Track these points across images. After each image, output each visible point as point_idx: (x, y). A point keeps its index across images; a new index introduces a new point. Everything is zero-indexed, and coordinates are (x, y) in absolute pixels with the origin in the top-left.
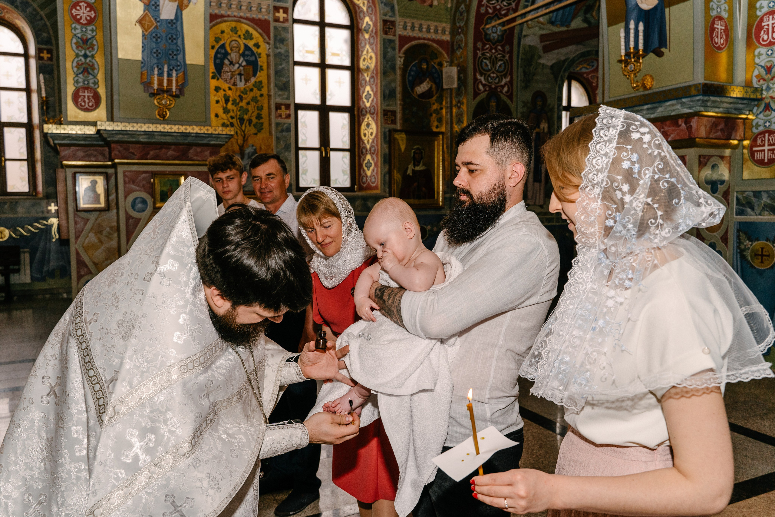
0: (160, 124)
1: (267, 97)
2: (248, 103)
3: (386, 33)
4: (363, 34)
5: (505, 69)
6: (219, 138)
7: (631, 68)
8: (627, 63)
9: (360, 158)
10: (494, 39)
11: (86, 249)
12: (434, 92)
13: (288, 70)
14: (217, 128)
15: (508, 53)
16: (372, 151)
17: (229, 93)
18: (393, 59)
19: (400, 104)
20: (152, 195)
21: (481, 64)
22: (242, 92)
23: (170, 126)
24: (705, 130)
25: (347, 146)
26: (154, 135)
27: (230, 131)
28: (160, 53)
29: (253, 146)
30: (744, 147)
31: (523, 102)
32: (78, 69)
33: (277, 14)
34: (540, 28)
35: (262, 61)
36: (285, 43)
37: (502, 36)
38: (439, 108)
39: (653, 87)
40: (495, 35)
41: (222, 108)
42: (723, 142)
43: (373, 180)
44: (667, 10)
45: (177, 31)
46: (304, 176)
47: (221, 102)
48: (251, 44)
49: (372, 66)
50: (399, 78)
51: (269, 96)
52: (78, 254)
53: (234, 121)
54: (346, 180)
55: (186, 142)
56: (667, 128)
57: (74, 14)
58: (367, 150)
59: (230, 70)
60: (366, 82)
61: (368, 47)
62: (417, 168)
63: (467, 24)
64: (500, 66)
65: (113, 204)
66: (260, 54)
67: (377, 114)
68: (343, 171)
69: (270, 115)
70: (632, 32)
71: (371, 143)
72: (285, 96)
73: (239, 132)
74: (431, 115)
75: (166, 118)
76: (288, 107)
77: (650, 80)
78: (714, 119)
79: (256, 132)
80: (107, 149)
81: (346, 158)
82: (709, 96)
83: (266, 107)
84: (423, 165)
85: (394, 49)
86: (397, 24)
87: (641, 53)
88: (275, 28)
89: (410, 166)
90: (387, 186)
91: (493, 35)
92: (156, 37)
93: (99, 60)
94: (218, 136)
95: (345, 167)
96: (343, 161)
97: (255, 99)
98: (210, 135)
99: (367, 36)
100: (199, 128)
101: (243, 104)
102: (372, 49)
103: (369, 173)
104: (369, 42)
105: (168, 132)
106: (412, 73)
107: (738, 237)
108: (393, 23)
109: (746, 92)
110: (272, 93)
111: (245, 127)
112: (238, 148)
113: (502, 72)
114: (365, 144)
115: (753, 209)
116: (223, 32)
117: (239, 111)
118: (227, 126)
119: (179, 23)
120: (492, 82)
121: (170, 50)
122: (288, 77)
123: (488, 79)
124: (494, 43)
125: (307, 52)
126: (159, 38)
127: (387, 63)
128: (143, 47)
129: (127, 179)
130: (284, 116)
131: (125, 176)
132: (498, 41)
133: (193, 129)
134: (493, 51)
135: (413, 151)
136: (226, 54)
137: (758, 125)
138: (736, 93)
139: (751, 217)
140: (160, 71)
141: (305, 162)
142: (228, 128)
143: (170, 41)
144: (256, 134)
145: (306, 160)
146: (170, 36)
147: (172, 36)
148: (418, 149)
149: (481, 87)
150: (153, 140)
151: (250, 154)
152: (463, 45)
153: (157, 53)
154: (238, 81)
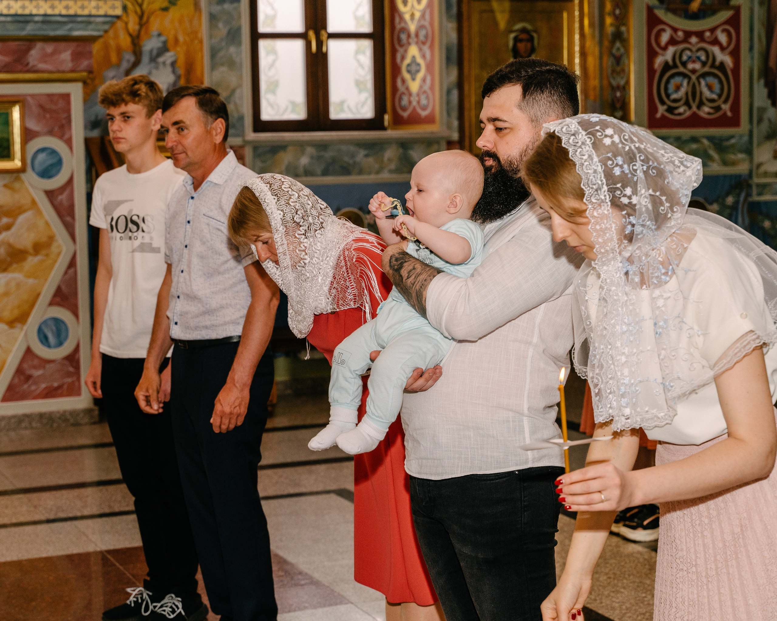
6: (90, 23)
9: (394, 52)
14: (87, 3)
16: (422, 38)
25: (367, 28)
27: (113, 8)
29: (159, 35)
43: (424, 102)
46: (270, 97)
54: (364, 104)
55: (23, 33)
58: (409, 36)
68: (358, 83)
71: (419, 21)
73: (130, 6)
79: (165, 4)
81: (364, 53)
90: (455, 114)
94: (88, 20)
95: (362, 72)
96: (358, 61)
98: (72, 18)
100: (49, 3)
103: (414, 86)
112: (128, 40)
114: (406, 22)
133: (37, 7)
135: (512, 35)
141: (272, 65)
142: (109, 3)
144: (166, 9)
145: (274, 61)
148: (524, 30)
151: (155, 52)
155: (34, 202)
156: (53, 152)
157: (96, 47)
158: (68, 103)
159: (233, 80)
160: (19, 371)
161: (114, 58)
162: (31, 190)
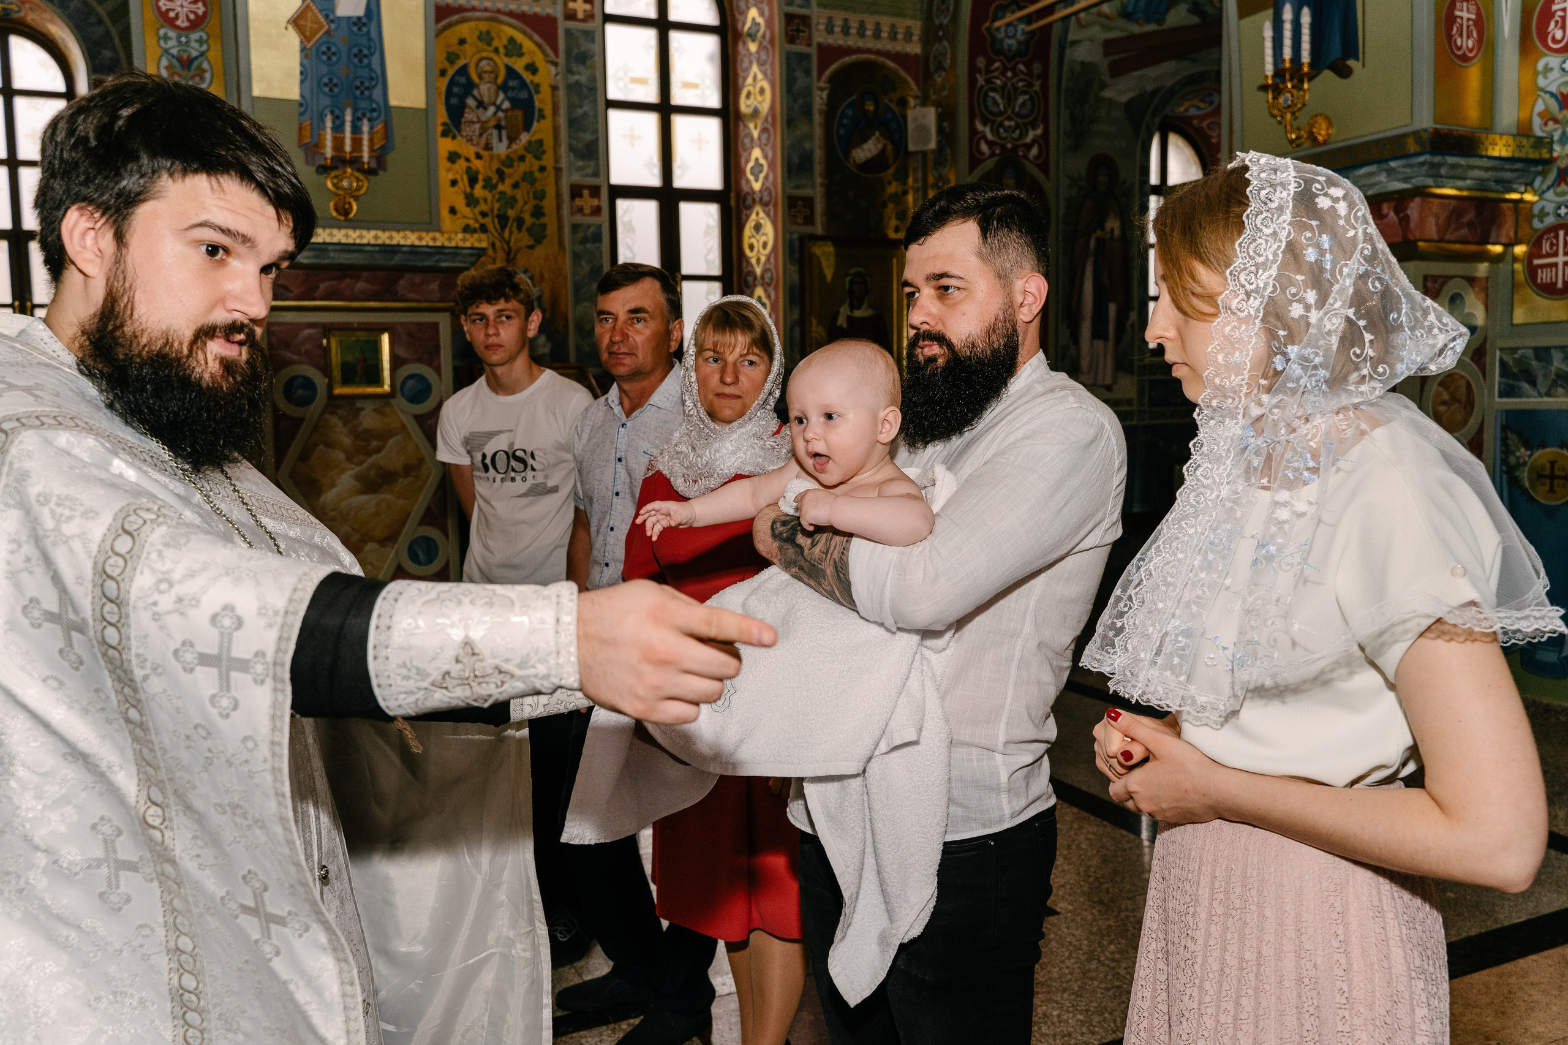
0: (339, 228)
1: (553, 171)
2: (516, 186)
3: (791, 39)
4: (745, 43)
5: (1032, 111)
6: (456, 254)
7: (1286, 100)
8: (1277, 90)
10: (1010, 50)
12: (891, 159)
13: (596, 116)
14: (453, 236)
15: (1039, 77)
16: (767, 280)
17: (477, 164)
18: (807, 93)
19: (822, 185)
20: (326, 371)
21: (985, 101)
23: (358, 232)
24: (1437, 224)
25: (716, 271)
26: (326, 250)
27: (480, 240)
28: (336, 85)
30: (1515, 259)
31: (1071, 177)
34: (1103, 26)
35: (543, 100)
36: (589, 62)
37: (1026, 43)
38: (900, 190)
39: (1331, 140)
40: (1013, 42)
41: (462, 196)
42: (1473, 248)
45: (370, 39)
47: (460, 184)
48: (519, 65)
49: (765, 108)
50: (818, 132)
53: (487, 221)
55: (392, 263)
57: (164, 8)
58: (755, 278)
59: (478, 117)
60: (752, 139)
61: (755, 68)
62: (858, 313)
63: (955, 19)
64: (1023, 104)
66: (538, 86)
67: (775, 206)
69: (559, 207)
70: (1288, 28)
71: (765, 264)
72: (590, 171)
73: (498, 243)
74: (884, 205)
75: (352, 215)
76: (595, 191)
77: (1324, 126)
78: (1453, 203)
79: (532, 242)
81: (714, 294)
82: (1443, 153)
83: (551, 192)
84: (870, 306)
85: (808, 72)
86: (814, 21)
87: (1306, 69)
88: (568, 32)
89: (842, 310)
91: (1008, 41)
92: (329, 53)
94: (456, 251)
97: (528, 177)
98: (440, 250)
99: (753, 47)
100: (416, 234)
101: (505, 187)
102: (765, 74)
104: (758, 61)
105: (354, 244)
106: (845, 121)
107: (1504, 440)
108: (805, 20)
109: (1520, 147)
110: (563, 164)
111: (511, 233)
113: (1027, 116)
114: (752, 266)
115: (1533, 383)
116: (462, 42)
117: (498, 201)
118: (475, 231)
119: (373, 25)
120: (1005, 138)
121: (356, 78)
122: (596, 131)
123: (998, 131)
124: (1011, 58)
125: (634, 80)
126: (334, 54)
127: (795, 101)
128: (301, 73)
129: (274, 340)
130: (587, 211)
132: (1018, 54)
133: (405, 237)
134: (1009, 74)
135: (848, 278)
136: (470, 86)
137: (1543, 214)
138: (1500, 149)
139: (1531, 400)
140: (338, 122)
142: (476, 236)
143: (356, 60)
144: (532, 247)
146: (355, 50)
147: (360, 51)
148: (858, 274)
149: (984, 147)
150: (326, 261)
152: (948, 62)
153: (330, 84)
154: (495, 141)
155: (403, 426)
156: (422, 379)
158: (437, 331)
162: (400, 414)
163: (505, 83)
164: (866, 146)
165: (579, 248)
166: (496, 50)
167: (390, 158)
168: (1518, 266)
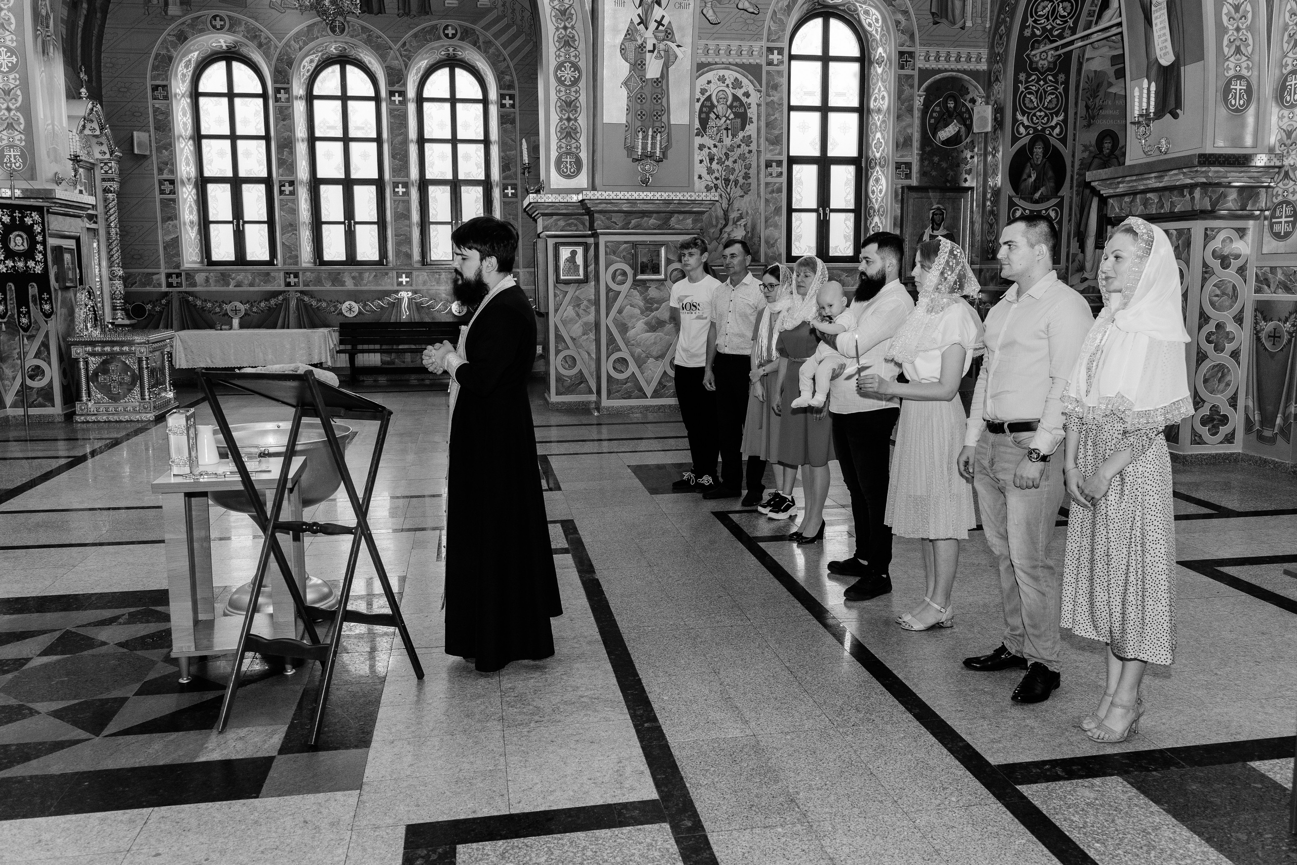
0: (643, 191)
1: (756, 153)
2: (735, 162)
3: (902, 67)
4: (875, 68)
5: (1057, 105)
7: (1142, 131)
8: (1139, 125)
9: (866, 219)
10: (1043, 67)
11: (564, 323)
12: (964, 137)
13: (783, 118)
14: (700, 193)
15: (1062, 83)
16: (881, 212)
17: (714, 150)
18: (911, 99)
19: (917, 154)
20: (633, 267)
21: (1024, 100)
22: (728, 149)
23: (652, 193)
25: (852, 207)
26: (636, 203)
27: (715, 196)
28: (644, 115)
30: (1266, 218)
31: (1084, 146)
32: (561, 133)
33: (771, 57)
34: (1110, 47)
35: (752, 113)
36: (779, 89)
37: (1055, 63)
38: (969, 156)
39: (1169, 152)
40: (1045, 62)
41: (706, 169)
44: (1182, 68)
45: (662, 88)
46: (797, 244)
47: (705, 162)
48: (739, 93)
49: (885, 107)
50: (917, 122)
51: (759, 152)
52: (556, 327)
53: (719, 181)
54: (848, 248)
55: (668, 209)
56: (1174, 198)
57: (559, 75)
58: (874, 211)
59: (716, 124)
60: (876, 127)
61: (880, 84)
62: (935, 232)
63: (1006, 50)
64: (1050, 101)
65: (592, 276)
66: (750, 104)
67: (888, 167)
68: (845, 237)
69: (758, 173)
71: (880, 203)
72: (777, 152)
73: (724, 195)
74: (958, 165)
75: (649, 184)
76: (779, 163)
77: (1165, 144)
79: (742, 194)
80: (587, 217)
81: (849, 220)
83: (754, 165)
84: (945, 228)
85: (912, 86)
86: (917, 55)
88: (768, 73)
89: (926, 230)
91: (1041, 62)
92: (641, 98)
93: (582, 121)
94: (701, 203)
95: (848, 231)
96: (846, 225)
97: (742, 157)
98: (693, 202)
99: (880, 70)
100: (681, 193)
101: (729, 163)
102: (885, 87)
104: (882, 79)
105: (651, 200)
106: (934, 115)
107: (1256, 316)
108: (911, 54)
109: (1269, 160)
110: (762, 148)
111: (731, 189)
112: (722, 212)
113: (1053, 108)
114: (873, 204)
115: (1269, 286)
116: (709, 82)
117: (725, 171)
118: (711, 189)
119: (664, 82)
120: (1038, 123)
121: (654, 110)
123: (1032, 119)
124: (1043, 73)
125: (806, 93)
126: (644, 98)
127: (902, 104)
128: (627, 109)
129: (608, 250)
130: (774, 175)
131: (606, 246)
132: (1049, 69)
133: (676, 195)
134: (1042, 83)
135: (932, 212)
136: (713, 106)
137: (1277, 195)
138: (1260, 161)
139: (1267, 296)
140: (644, 135)
141: (798, 226)
142: (712, 193)
143: (655, 102)
144: (742, 196)
145: (800, 224)
146: (655, 96)
147: (658, 96)
148: (938, 209)
149: (1022, 130)
150: (636, 209)
152: (1002, 76)
153: (642, 115)
154: (724, 137)
157: (706, 216)
159: (776, 235)
160: (660, 383)
161: (714, 223)
163: (732, 103)
164: (947, 129)
165: (769, 196)
166: (728, 86)
167: (670, 153)
168: (1266, 222)
